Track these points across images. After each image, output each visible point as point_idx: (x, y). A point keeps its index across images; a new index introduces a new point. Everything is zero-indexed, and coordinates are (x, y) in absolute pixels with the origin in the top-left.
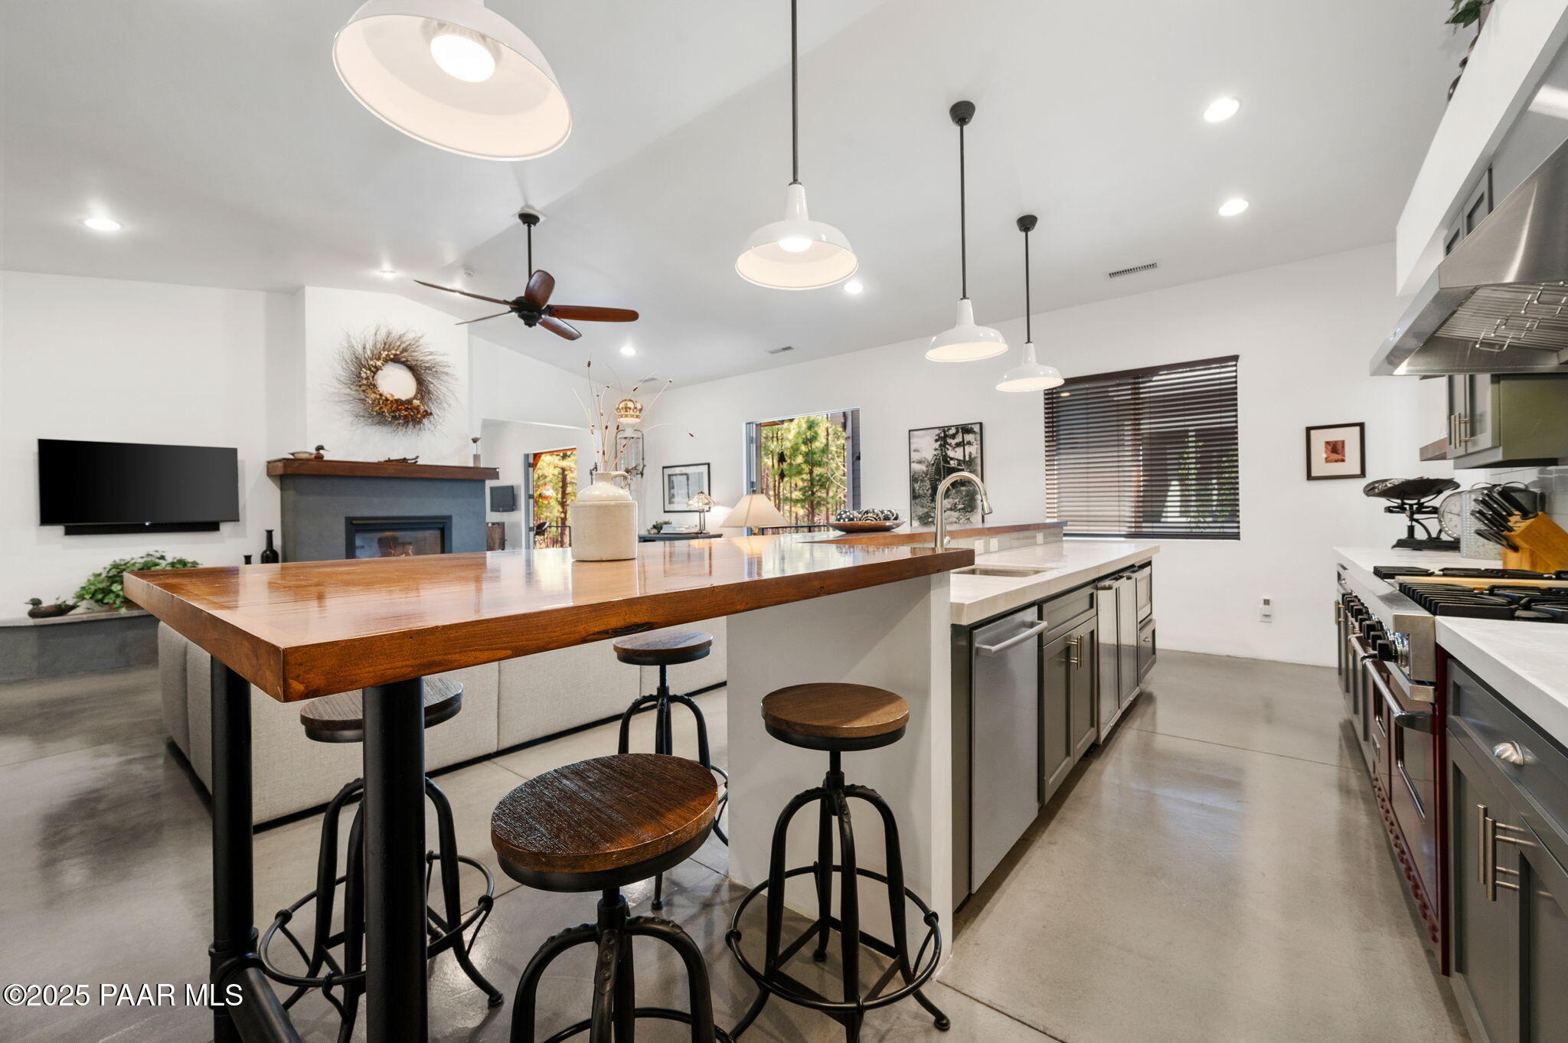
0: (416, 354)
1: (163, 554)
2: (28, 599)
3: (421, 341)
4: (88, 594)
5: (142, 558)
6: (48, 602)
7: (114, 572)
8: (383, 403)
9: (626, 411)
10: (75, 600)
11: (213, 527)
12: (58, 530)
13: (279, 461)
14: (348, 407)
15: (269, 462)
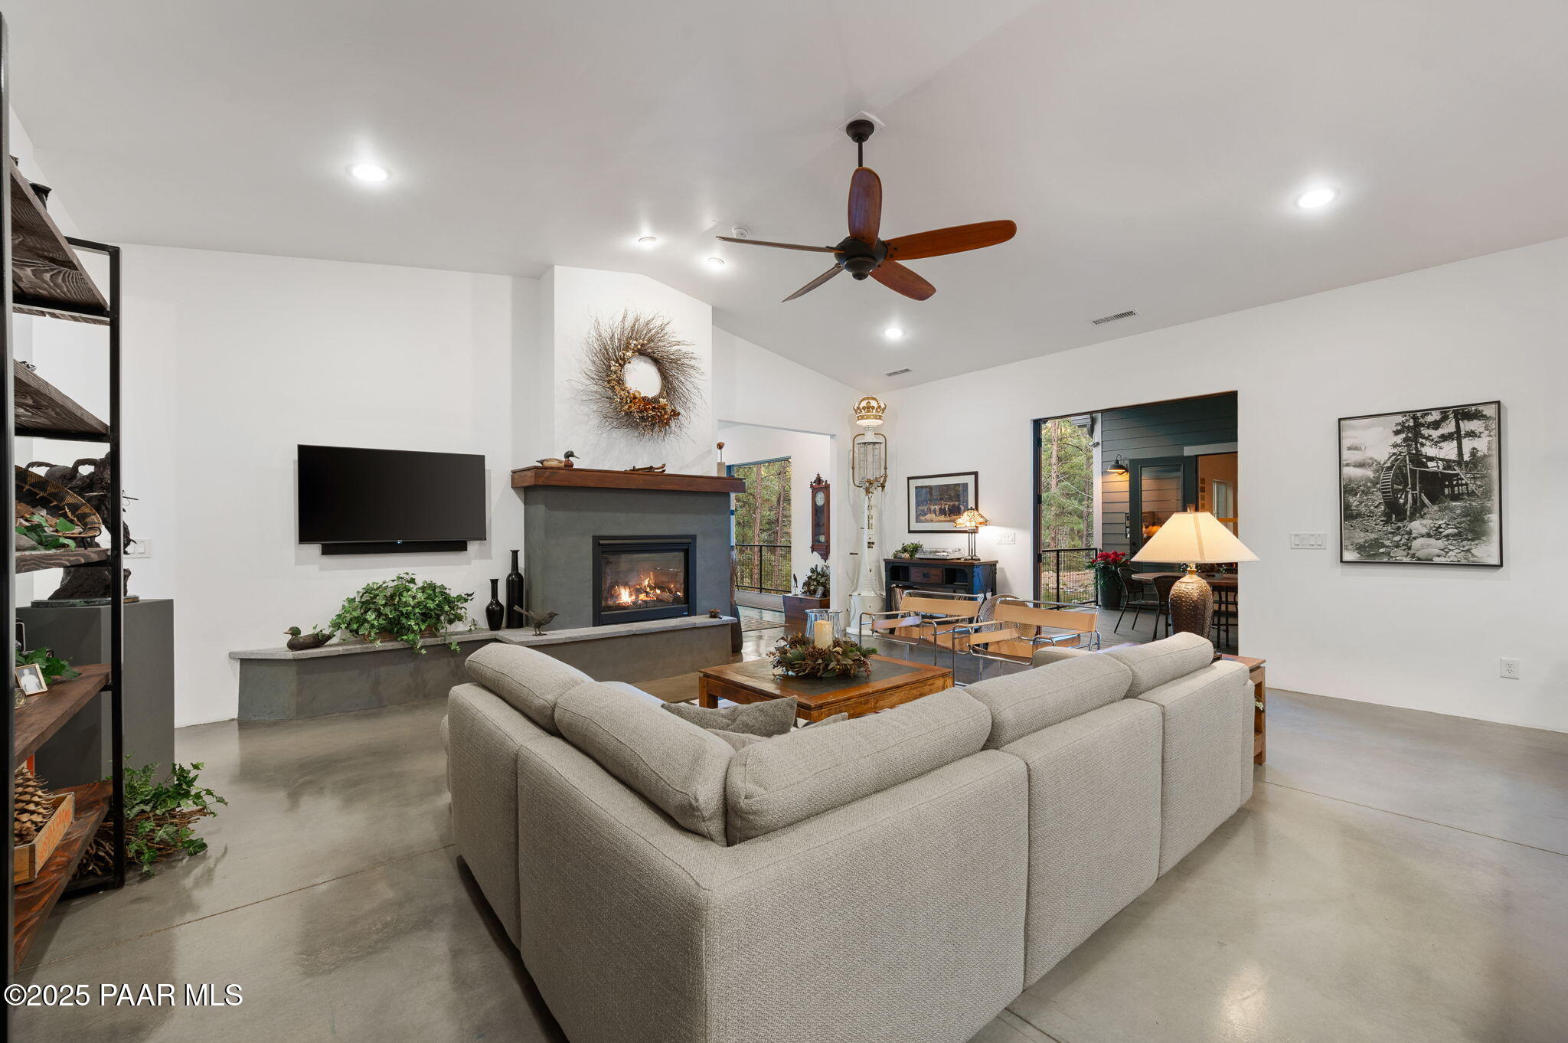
0: (663, 344)
1: (413, 577)
2: (287, 630)
3: (667, 329)
4: (344, 623)
5: (393, 581)
6: (306, 631)
7: (366, 597)
8: (631, 402)
9: (868, 411)
10: (331, 629)
11: (460, 546)
12: (315, 549)
13: (529, 469)
14: (595, 408)
15: (514, 472)
